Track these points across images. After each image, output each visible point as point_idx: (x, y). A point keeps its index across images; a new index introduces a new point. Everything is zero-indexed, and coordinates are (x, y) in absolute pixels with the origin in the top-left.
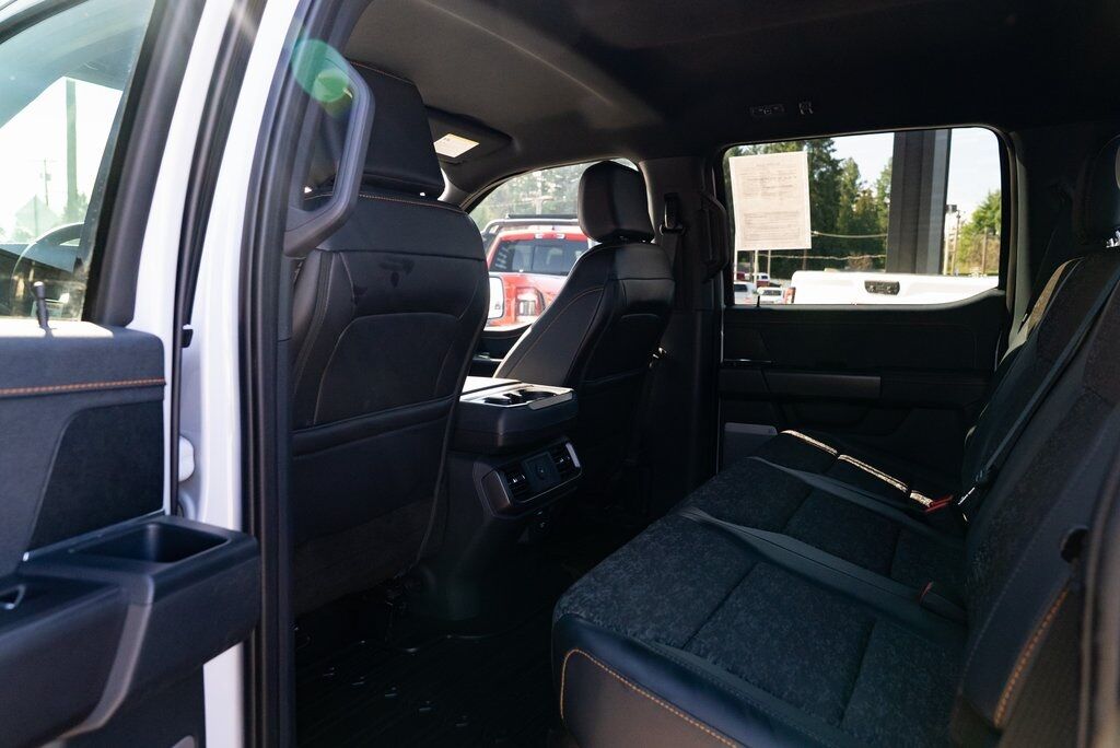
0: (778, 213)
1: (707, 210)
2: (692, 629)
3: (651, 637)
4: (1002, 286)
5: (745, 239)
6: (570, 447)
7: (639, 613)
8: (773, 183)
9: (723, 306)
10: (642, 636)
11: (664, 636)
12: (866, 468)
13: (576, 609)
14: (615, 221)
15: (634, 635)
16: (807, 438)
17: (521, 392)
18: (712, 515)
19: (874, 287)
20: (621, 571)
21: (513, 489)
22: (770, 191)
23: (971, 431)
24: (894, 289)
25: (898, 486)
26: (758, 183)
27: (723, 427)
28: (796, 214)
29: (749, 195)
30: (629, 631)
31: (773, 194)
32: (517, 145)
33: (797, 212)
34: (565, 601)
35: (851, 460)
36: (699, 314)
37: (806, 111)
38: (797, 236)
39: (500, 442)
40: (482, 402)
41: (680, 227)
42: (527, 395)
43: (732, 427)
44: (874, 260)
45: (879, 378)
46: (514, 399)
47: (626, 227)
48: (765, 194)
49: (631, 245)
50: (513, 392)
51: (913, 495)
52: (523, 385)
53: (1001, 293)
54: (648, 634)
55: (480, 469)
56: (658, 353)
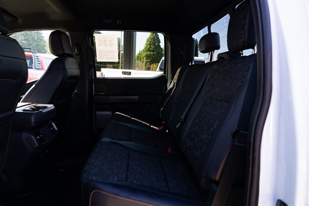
0: (109, 51)
1: (89, 49)
2: (125, 174)
3: (117, 180)
4: (165, 73)
5: (100, 58)
6: (53, 124)
7: (110, 173)
8: (108, 42)
9: (94, 78)
10: (114, 181)
11: (120, 179)
12: (139, 121)
13: (91, 177)
14: (63, 50)
15: (112, 181)
16: (122, 114)
17: (35, 107)
18: (112, 139)
19: (124, 73)
20: (97, 161)
21: (38, 140)
22: (107, 45)
23: (162, 109)
24: (130, 73)
25: (148, 124)
26: (103, 42)
27: (95, 113)
28: (114, 52)
29: (101, 45)
30: (110, 180)
31: (108, 46)
32: (20, 21)
33: (114, 51)
34: (85, 175)
35: (135, 119)
36: (87, 80)
37: (119, 23)
38: (114, 58)
39: (33, 125)
40: (22, 111)
41: (81, 53)
42: (38, 108)
43: (98, 113)
44: (113, 66)
45: (138, 97)
46: (34, 110)
47: (66, 52)
48: (105, 46)
49: (68, 58)
50: (32, 107)
51: (151, 126)
52: (34, 104)
53: (165, 75)
54: (116, 179)
55: (25, 135)
56: (75, 92)
